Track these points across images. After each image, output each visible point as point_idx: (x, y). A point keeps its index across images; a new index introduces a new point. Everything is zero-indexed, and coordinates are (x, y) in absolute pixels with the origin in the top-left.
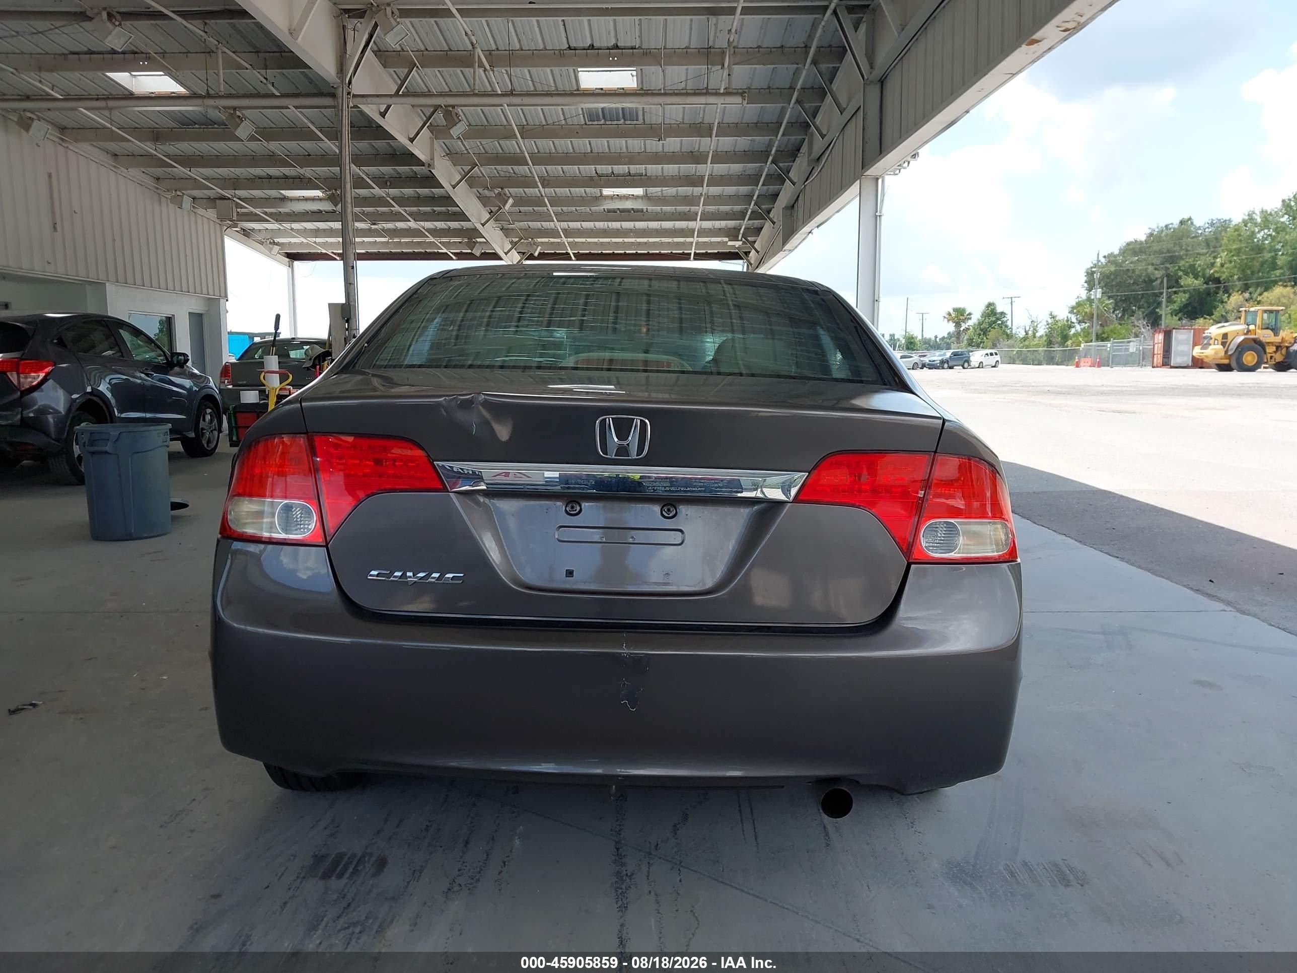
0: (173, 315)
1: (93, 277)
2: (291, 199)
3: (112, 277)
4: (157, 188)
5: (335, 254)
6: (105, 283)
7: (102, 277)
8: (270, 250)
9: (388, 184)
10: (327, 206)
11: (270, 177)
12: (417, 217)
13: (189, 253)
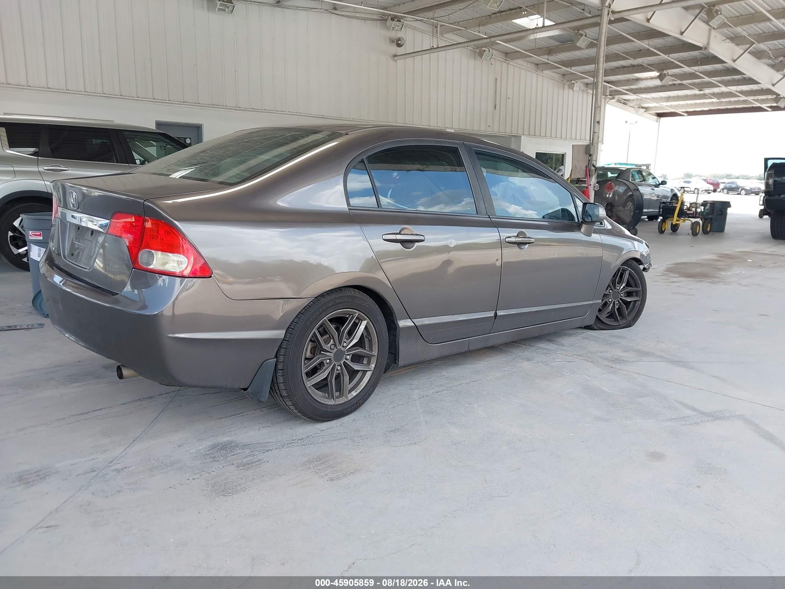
0: (565, 153)
1: (514, 133)
2: (642, 79)
3: (526, 132)
4: (563, 81)
5: (683, 112)
6: (521, 136)
7: (520, 132)
8: (637, 112)
9: (699, 63)
10: (658, 82)
11: (624, 67)
12: (727, 84)
13: (579, 116)
